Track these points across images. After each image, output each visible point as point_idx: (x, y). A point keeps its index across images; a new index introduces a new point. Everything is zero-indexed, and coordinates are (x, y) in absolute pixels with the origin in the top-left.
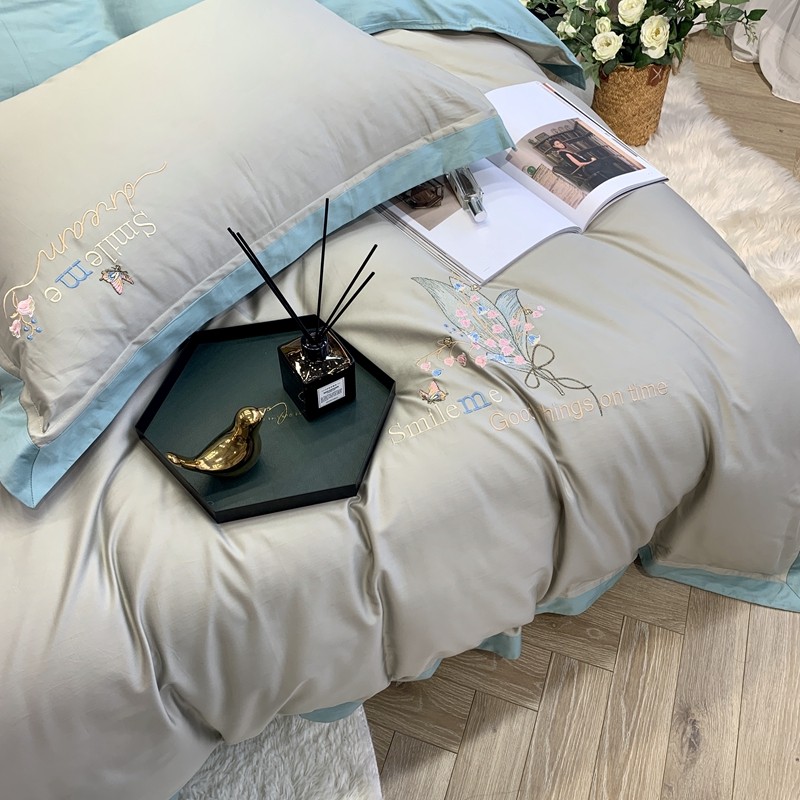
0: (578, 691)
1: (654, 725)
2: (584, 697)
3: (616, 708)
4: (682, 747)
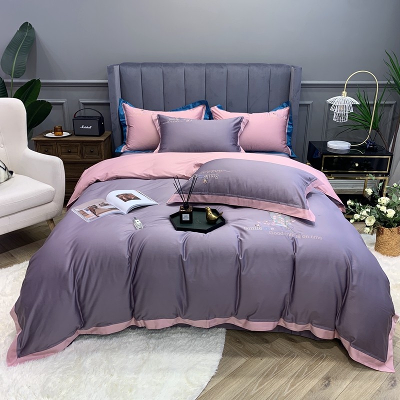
0: (293, 361)
1: (315, 377)
2: (295, 363)
3: (304, 369)
4: (322, 385)
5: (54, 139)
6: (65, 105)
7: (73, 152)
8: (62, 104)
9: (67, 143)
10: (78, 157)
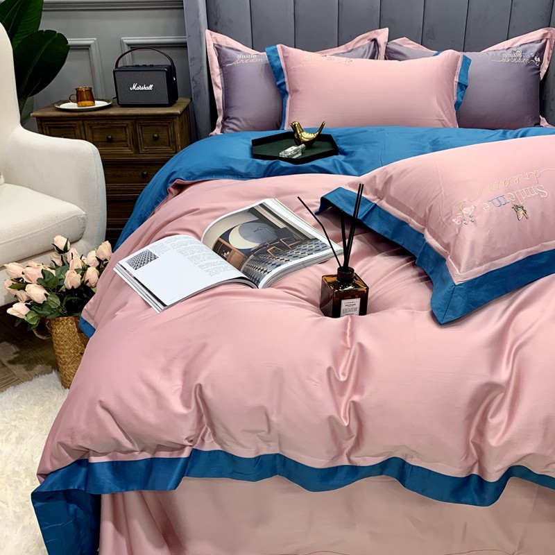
5: (77, 114)
6: (93, 48)
7: (118, 141)
8: (86, 48)
9: (104, 122)
10: (128, 151)
